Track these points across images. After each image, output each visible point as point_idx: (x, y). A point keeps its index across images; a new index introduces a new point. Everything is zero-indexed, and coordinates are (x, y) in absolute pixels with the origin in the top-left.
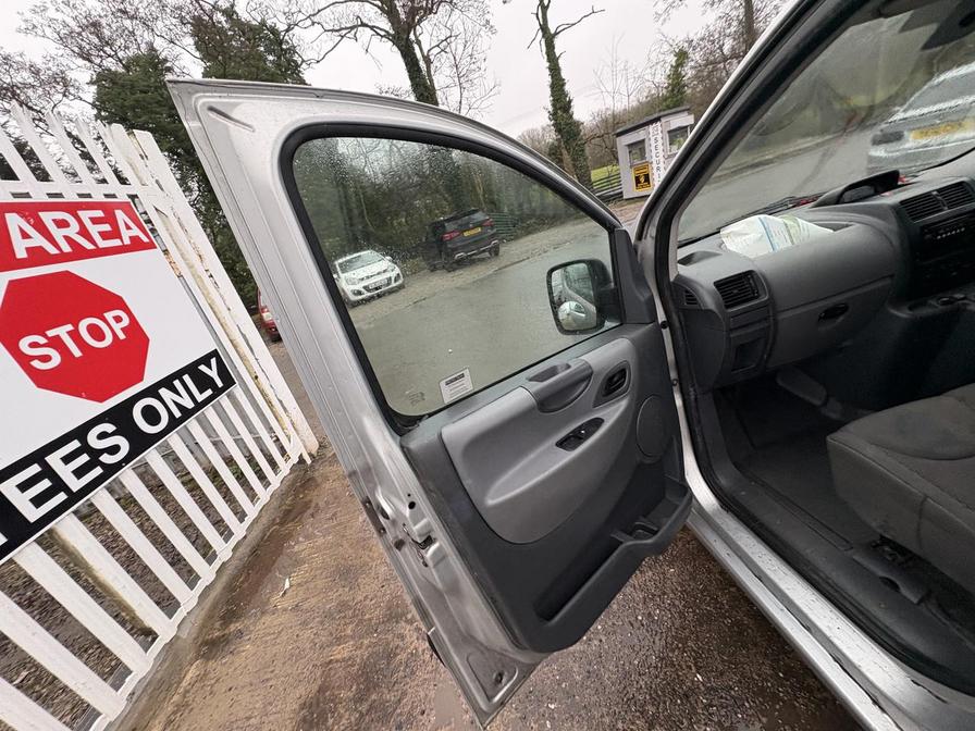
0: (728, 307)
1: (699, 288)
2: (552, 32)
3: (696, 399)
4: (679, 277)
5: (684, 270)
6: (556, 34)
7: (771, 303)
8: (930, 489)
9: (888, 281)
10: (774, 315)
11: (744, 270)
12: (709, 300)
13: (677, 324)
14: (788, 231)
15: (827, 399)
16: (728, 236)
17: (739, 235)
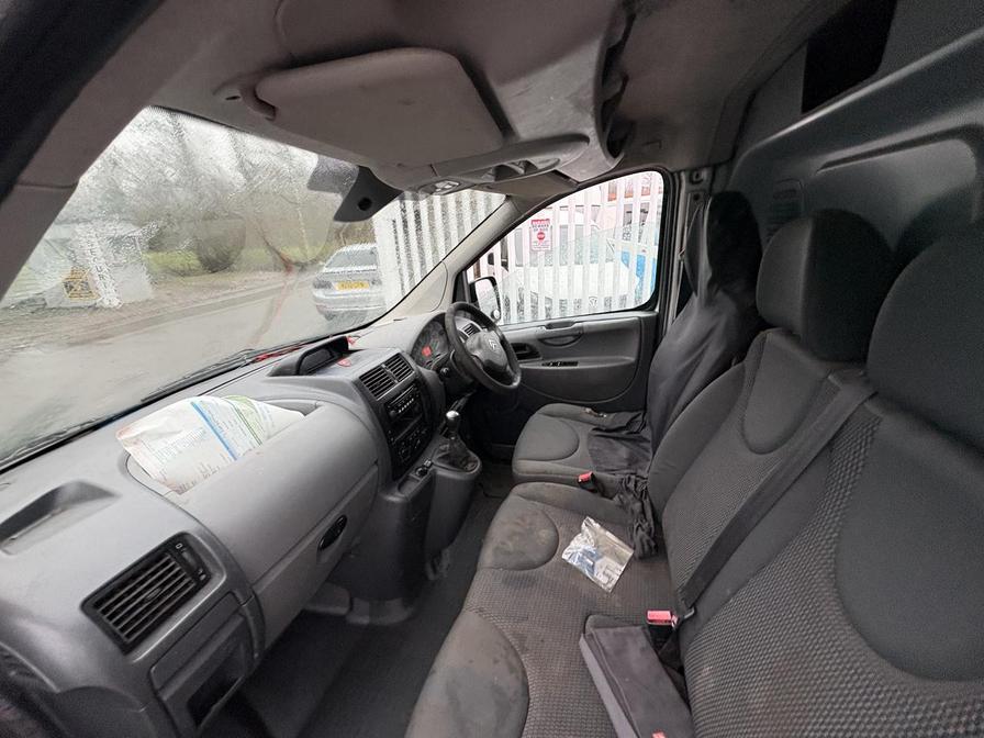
0: (127, 649)
15: (351, 603)
16: (136, 441)
17: (161, 435)
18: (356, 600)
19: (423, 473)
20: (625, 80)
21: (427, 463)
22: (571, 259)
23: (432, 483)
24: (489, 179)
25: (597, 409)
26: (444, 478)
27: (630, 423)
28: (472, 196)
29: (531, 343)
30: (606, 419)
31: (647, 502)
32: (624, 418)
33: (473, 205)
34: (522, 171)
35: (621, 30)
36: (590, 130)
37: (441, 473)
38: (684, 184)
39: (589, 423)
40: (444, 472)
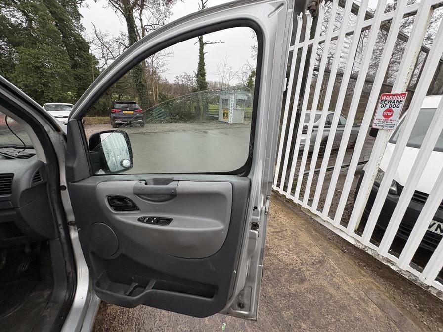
2: (204, 42)
6: (205, 44)
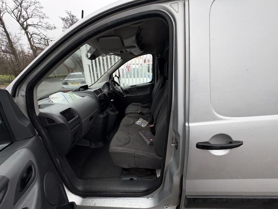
0: (68, 121)
1: (54, 116)
3: (60, 162)
4: (40, 113)
5: (42, 111)
7: (79, 117)
8: (134, 151)
9: (98, 109)
10: (81, 121)
11: (67, 108)
12: (61, 120)
13: (44, 134)
14: (71, 97)
15: (91, 143)
16: (52, 98)
17: (56, 98)
18: (92, 143)
19: (106, 113)
20: (142, 38)
21: (107, 111)
22: (136, 76)
23: (108, 115)
24: (119, 53)
25: (142, 104)
26: (110, 114)
27: (149, 105)
28: (114, 57)
29: (128, 90)
30: (144, 105)
31: (151, 114)
32: (148, 104)
33: (115, 59)
34: (125, 52)
35: (139, 31)
36: (136, 46)
37: (110, 113)
38: (156, 57)
39: (140, 106)
40: (111, 113)
